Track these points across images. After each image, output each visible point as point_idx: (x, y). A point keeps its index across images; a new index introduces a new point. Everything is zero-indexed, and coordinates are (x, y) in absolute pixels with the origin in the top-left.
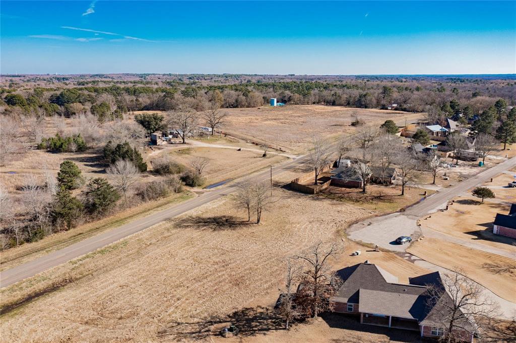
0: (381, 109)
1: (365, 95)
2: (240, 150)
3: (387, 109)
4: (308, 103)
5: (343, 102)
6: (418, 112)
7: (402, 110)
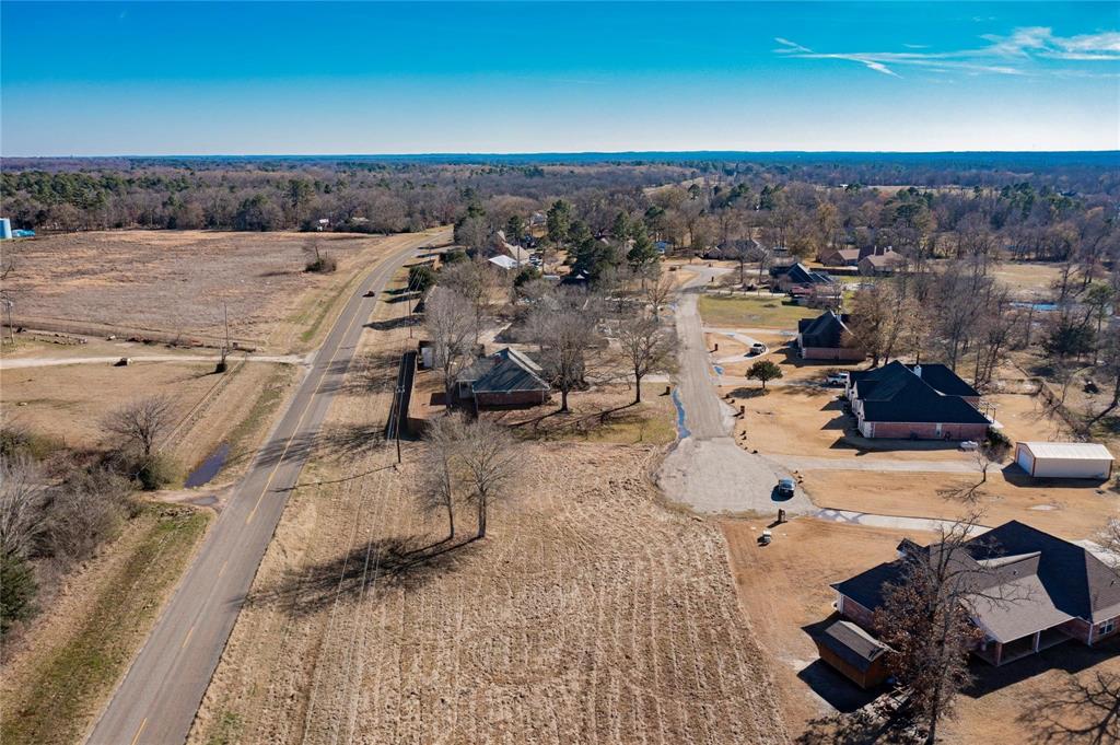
0: (301, 231)
1: (254, 202)
2: (123, 363)
3: (315, 230)
4: (100, 227)
5: (195, 221)
6: (395, 232)
7: (352, 231)
